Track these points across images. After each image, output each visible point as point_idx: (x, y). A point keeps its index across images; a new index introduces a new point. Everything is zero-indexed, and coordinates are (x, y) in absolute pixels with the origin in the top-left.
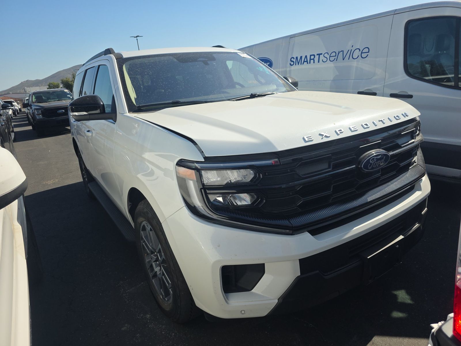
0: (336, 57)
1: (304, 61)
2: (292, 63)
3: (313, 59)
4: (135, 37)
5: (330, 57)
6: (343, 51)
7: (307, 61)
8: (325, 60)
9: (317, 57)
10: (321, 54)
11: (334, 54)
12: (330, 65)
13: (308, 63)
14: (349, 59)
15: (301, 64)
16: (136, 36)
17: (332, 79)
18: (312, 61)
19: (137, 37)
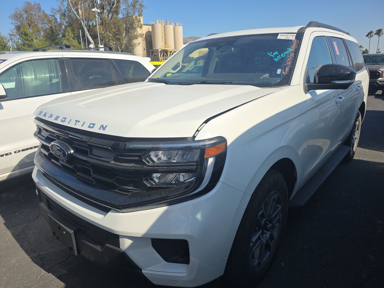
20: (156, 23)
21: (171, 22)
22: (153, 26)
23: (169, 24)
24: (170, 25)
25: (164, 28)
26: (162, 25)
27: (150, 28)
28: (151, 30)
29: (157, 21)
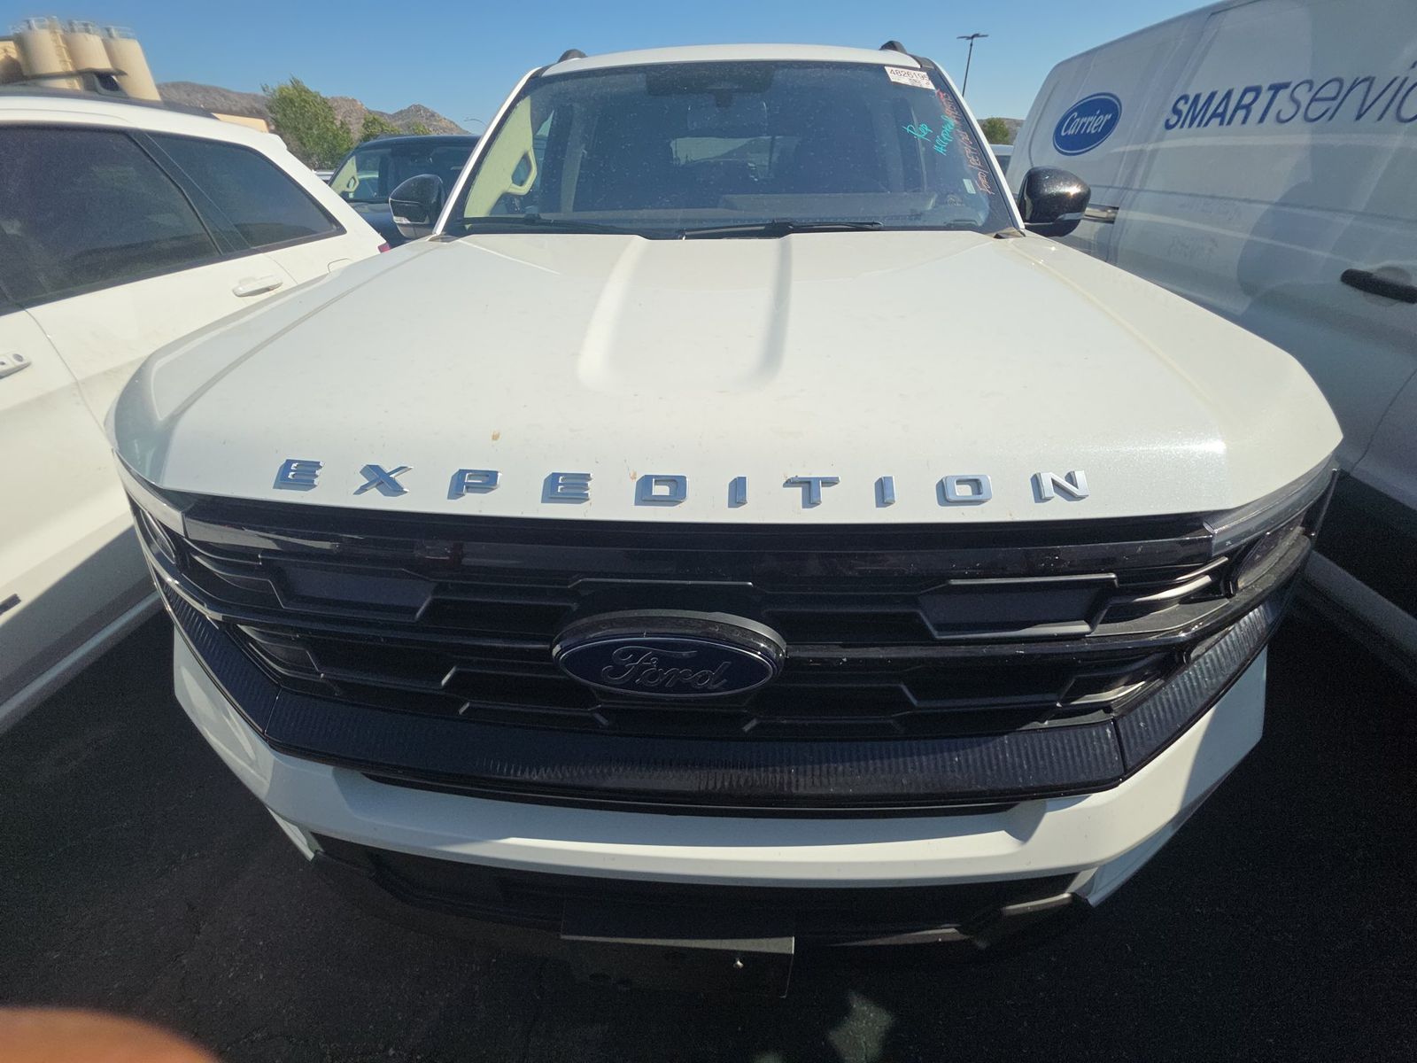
0: (1336, 103)
1: (1214, 115)
2: (1174, 119)
3: (1248, 108)
4: (968, 38)
5: (1313, 100)
6: (1374, 78)
7: (1222, 115)
8: (1288, 110)
9: (1265, 97)
10: (1286, 86)
11: (1331, 91)
12: (1299, 137)
13: (1221, 123)
14: (1380, 119)
15: (1199, 125)
16: (971, 35)
17: (1276, 200)
18: (1241, 114)
19: (973, 37)
20: (30, 27)
21: (86, 25)
22: (21, 42)
23: (80, 31)
24: (87, 35)
25: (65, 46)
26: (55, 32)
27: (8, 49)
28: (14, 54)
29: (33, 22)
